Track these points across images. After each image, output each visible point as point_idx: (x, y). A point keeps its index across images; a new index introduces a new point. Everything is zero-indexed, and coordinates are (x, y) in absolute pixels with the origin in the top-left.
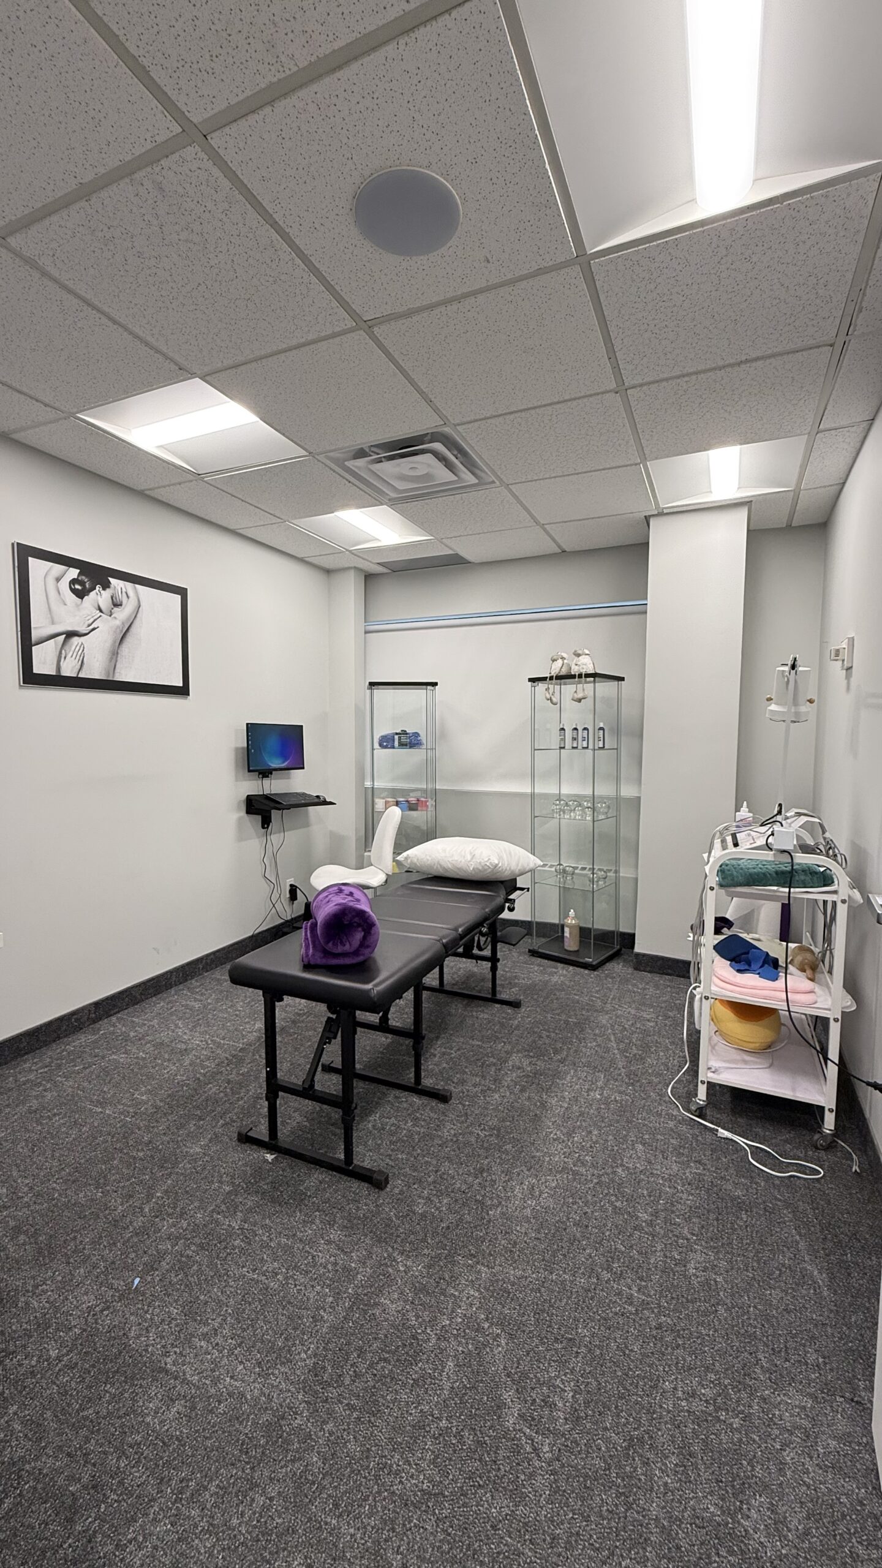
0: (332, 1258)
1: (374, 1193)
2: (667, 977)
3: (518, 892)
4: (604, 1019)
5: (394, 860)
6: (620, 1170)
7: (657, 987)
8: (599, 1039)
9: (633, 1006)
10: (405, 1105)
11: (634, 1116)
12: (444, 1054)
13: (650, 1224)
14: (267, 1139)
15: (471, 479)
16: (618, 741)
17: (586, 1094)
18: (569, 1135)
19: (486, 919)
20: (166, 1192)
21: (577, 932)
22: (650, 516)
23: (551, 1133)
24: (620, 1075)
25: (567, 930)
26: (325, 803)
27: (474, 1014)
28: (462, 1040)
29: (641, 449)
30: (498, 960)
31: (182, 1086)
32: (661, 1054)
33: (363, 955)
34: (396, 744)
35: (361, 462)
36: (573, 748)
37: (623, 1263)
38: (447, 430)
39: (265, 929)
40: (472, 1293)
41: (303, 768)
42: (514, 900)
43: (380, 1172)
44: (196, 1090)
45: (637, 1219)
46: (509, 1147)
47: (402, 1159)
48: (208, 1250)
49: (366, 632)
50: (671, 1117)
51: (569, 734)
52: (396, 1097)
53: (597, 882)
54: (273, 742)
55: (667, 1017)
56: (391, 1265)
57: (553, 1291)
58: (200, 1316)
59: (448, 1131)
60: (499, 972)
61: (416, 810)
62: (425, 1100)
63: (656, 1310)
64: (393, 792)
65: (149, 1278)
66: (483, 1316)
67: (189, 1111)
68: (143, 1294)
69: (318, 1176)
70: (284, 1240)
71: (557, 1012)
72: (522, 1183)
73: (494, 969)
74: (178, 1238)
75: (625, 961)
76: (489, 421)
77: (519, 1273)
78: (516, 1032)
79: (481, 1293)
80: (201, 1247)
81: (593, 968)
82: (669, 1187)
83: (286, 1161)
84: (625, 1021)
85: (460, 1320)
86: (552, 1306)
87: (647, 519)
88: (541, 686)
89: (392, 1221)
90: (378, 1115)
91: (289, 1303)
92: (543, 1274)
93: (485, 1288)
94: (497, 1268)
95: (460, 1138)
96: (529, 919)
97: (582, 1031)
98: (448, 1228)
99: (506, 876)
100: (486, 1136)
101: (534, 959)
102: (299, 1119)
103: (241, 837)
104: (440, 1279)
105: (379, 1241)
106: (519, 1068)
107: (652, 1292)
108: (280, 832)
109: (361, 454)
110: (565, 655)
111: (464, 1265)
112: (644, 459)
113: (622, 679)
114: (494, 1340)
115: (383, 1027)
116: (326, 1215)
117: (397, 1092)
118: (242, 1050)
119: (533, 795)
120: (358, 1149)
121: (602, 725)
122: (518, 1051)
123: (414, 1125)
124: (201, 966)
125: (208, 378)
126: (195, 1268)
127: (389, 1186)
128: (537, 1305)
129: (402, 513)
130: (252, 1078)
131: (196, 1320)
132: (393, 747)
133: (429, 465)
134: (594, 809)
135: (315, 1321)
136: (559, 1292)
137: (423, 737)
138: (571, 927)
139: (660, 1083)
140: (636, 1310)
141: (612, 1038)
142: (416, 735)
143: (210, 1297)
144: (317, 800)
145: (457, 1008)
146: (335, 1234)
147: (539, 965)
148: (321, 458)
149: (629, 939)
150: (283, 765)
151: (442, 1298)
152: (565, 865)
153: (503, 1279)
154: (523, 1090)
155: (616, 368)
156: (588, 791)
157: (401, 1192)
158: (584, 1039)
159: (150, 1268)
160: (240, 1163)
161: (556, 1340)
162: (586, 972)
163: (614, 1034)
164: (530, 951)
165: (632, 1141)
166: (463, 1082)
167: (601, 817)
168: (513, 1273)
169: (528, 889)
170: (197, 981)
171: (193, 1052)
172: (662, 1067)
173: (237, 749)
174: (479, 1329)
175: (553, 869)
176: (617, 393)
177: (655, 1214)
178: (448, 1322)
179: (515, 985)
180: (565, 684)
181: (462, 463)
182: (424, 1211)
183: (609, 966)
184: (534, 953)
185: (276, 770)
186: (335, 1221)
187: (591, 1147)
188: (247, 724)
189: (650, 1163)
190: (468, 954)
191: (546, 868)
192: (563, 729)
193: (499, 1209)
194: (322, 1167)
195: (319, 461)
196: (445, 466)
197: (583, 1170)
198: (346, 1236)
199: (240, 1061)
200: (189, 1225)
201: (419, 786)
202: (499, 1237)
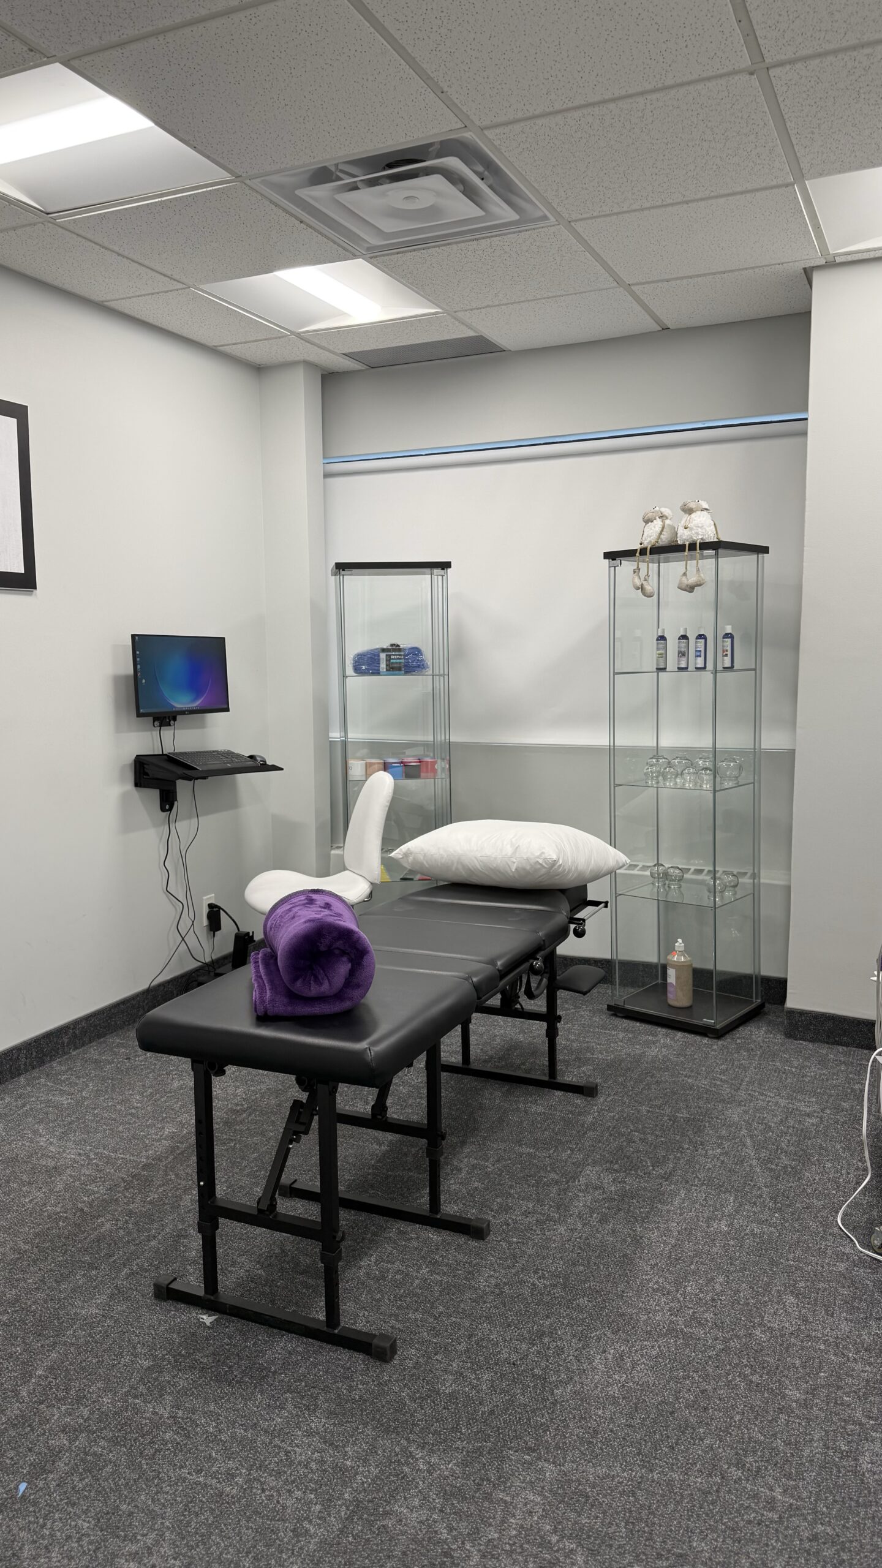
0: (316, 1454)
1: (375, 1367)
2: (841, 1048)
3: (590, 909)
4: (734, 1114)
5: (383, 859)
6: (758, 1332)
7: (823, 1062)
8: (726, 1144)
9: (784, 1094)
10: (415, 1244)
11: (781, 1256)
12: (474, 1167)
13: (805, 1405)
14: (201, 1292)
15: (507, 214)
16: (758, 657)
17: (705, 1225)
18: (679, 1283)
19: (539, 948)
20: (51, 1369)
21: (688, 977)
22: (813, 268)
23: (649, 1281)
24: (760, 1196)
25: (672, 974)
26: (264, 767)
27: (521, 1106)
28: (502, 1146)
29: (794, 160)
30: (559, 1018)
31: (57, 1221)
32: (829, 1165)
33: (350, 999)
34: (383, 666)
35: (321, 192)
36: (680, 669)
37: (762, 1456)
38: (468, 135)
39: (169, 977)
40: (531, 1497)
41: (227, 710)
42: (584, 920)
43: (384, 1337)
44: (78, 1226)
45: (783, 1397)
46: (583, 1301)
47: (416, 1320)
48: (125, 1446)
49: (327, 475)
50: (841, 1257)
51: (673, 645)
52: (401, 1232)
53: (722, 892)
54: (176, 665)
55: (838, 1109)
56: (407, 1464)
57: (654, 1494)
58: (123, 1530)
59: (486, 1279)
60: (561, 1041)
61: (417, 776)
62: (447, 1236)
63: (810, 1518)
64: (375, 748)
65: (41, 1484)
66: (548, 1527)
67: (72, 1256)
68: (35, 1503)
69: (285, 1345)
70: (240, 1432)
71: (659, 1102)
72: (604, 1352)
73: (552, 1034)
74: (78, 1430)
75: (769, 1023)
76: (539, 122)
77: (603, 1471)
78: (590, 1134)
79: (545, 1498)
80: (115, 1442)
81: (717, 1034)
82: (835, 1355)
83: (233, 1326)
84: (769, 1117)
85: (514, 1532)
86: (653, 1513)
87: (808, 274)
88: (627, 567)
89: (405, 1405)
90: (373, 1259)
91: (256, 1512)
92: (638, 1472)
93: (551, 1491)
94: (568, 1466)
95: (506, 1288)
96: (608, 956)
97: (699, 1131)
98: (492, 1412)
99: (569, 881)
100: (546, 1286)
101: (617, 1021)
102: (248, 1266)
103: (127, 825)
104: (483, 1480)
105: (387, 1431)
106: (596, 1188)
107: (805, 1494)
108: (190, 817)
109: (322, 176)
110: (666, 511)
111: (517, 1461)
112: (800, 177)
113: (765, 550)
114: (567, 1556)
115: (378, 1120)
116: (302, 1398)
117: (402, 1225)
118: (146, 1167)
119: (612, 750)
120: (346, 1307)
121: (729, 630)
122: (594, 1163)
123: (432, 1272)
124: (66, 1041)
125: (73, 63)
126: (109, 1469)
127: (397, 1357)
128: (631, 1512)
129: (390, 270)
130: (168, 1207)
131: (118, 1537)
132: (377, 673)
133: (439, 194)
134: (715, 772)
135: (297, 1536)
136: (663, 1496)
137: (427, 655)
138: (678, 967)
139: (824, 1208)
140: (780, 1517)
141: (749, 1142)
142: (416, 651)
143: (136, 1506)
144: (251, 763)
145: (493, 1096)
146: (318, 1423)
147: (625, 1030)
148: (256, 183)
149: (777, 988)
150: (195, 705)
151: (486, 1504)
152: (667, 866)
153: (578, 1480)
154: (604, 1220)
155: (751, 37)
156: (706, 742)
157: (417, 1366)
158: (702, 1143)
159: (39, 1471)
160: (162, 1328)
161: (659, 1556)
162: (705, 1040)
163: (751, 1137)
164: (610, 1008)
165: (778, 1291)
166: (507, 1209)
167: (726, 785)
168: (592, 1472)
169: (606, 903)
170: (60, 1063)
171: (68, 1171)
172: (829, 1185)
173: (117, 680)
174: (545, 1544)
175: (648, 873)
176: (752, 74)
177: (813, 1391)
178: (496, 1535)
179: (587, 1062)
180: (667, 561)
181: (490, 187)
182: (454, 1391)
183: (744, 1031)
184: (617, 1011)
185: (183, 712)
186: (316, 1406)
187: (713, 1300)
188: (133, 636)
189: (805, 1321)
190: (509, 1009)
191: (635, 872)
192: (662, 638)
193: (570, 1387)
194: (289, 1331)
195: (251, 188)
196: (464, 193)
197: (699, 1332)
198: (334, 1424)
199: (148, 1183)
200: (92, 1413)
201: (419, 738)
202: (571, 1424)
